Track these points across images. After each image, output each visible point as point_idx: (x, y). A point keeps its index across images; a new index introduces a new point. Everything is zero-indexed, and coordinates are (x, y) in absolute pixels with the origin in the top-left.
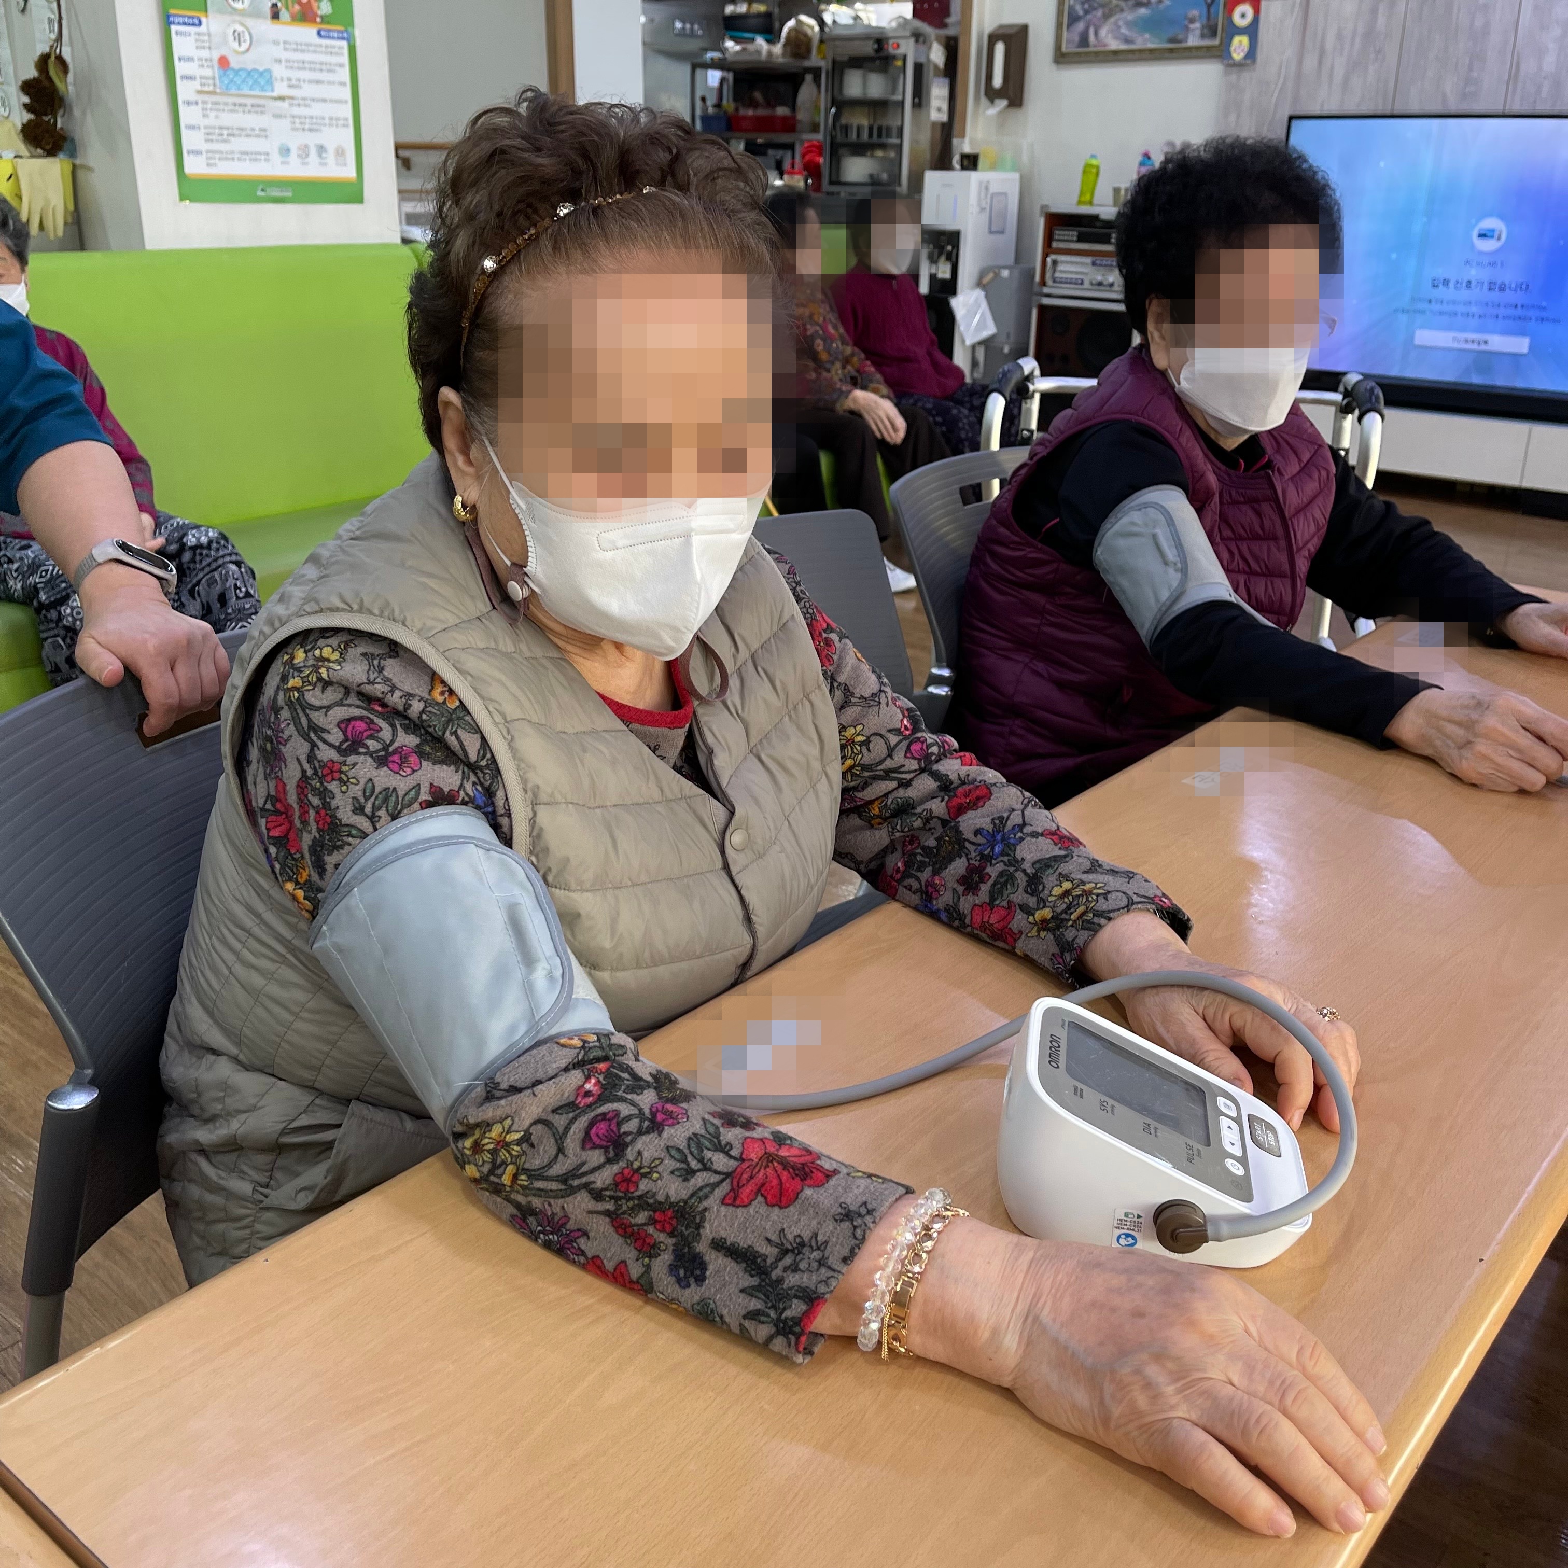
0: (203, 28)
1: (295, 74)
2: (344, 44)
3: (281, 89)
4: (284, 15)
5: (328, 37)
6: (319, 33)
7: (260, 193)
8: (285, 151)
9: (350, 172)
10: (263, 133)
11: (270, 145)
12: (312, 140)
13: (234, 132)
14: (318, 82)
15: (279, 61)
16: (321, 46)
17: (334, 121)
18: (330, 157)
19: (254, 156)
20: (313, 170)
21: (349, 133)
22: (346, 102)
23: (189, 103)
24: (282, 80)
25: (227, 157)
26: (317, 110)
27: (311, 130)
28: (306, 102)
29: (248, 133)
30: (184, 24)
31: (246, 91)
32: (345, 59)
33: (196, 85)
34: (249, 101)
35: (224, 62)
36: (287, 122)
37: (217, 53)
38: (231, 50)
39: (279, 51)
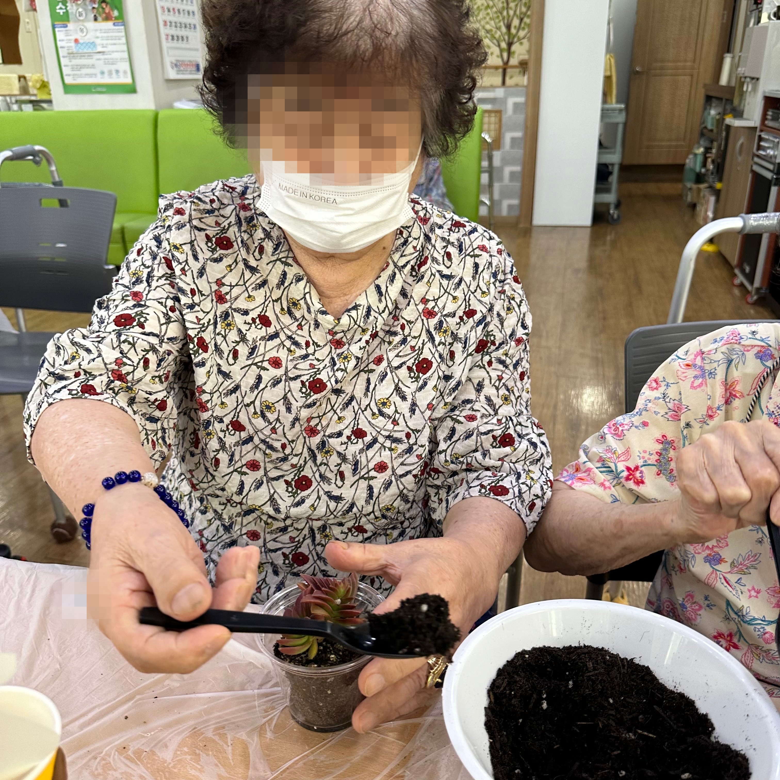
0: (68, 28)
1: (105, 42)
2: (123, 28)
3: (99, 49)
4: (100, 19)
5: (118, 25)
6: (114, 24)
8: (103, 73)
9: (129, 80)
10: (93, 66)
11: (97, 71)
12: (113, 68)
13: (81, 67)
14: (115, 44)
15: (97, 37)
16: (114, 30)
17: (121, 60)
18: (121, 74)
19: (90, 75)
20: (116, 80)
21: (128, 64)
22: (125, 52)
23: (64, 57)
24: (99, 45)
25: (81, 76)
26: (115, 55)
27: (112, 64)
28: (110, 52)
29: (88, 67)
30: (61, 27)
31: (85, 50)
32: (124, 33)
33: (65, 50)
34: (86, 55)
35: (76, 41)
36: (102, 62)
37: (73, 38)
38: (78, 36)
39: (98, 34)
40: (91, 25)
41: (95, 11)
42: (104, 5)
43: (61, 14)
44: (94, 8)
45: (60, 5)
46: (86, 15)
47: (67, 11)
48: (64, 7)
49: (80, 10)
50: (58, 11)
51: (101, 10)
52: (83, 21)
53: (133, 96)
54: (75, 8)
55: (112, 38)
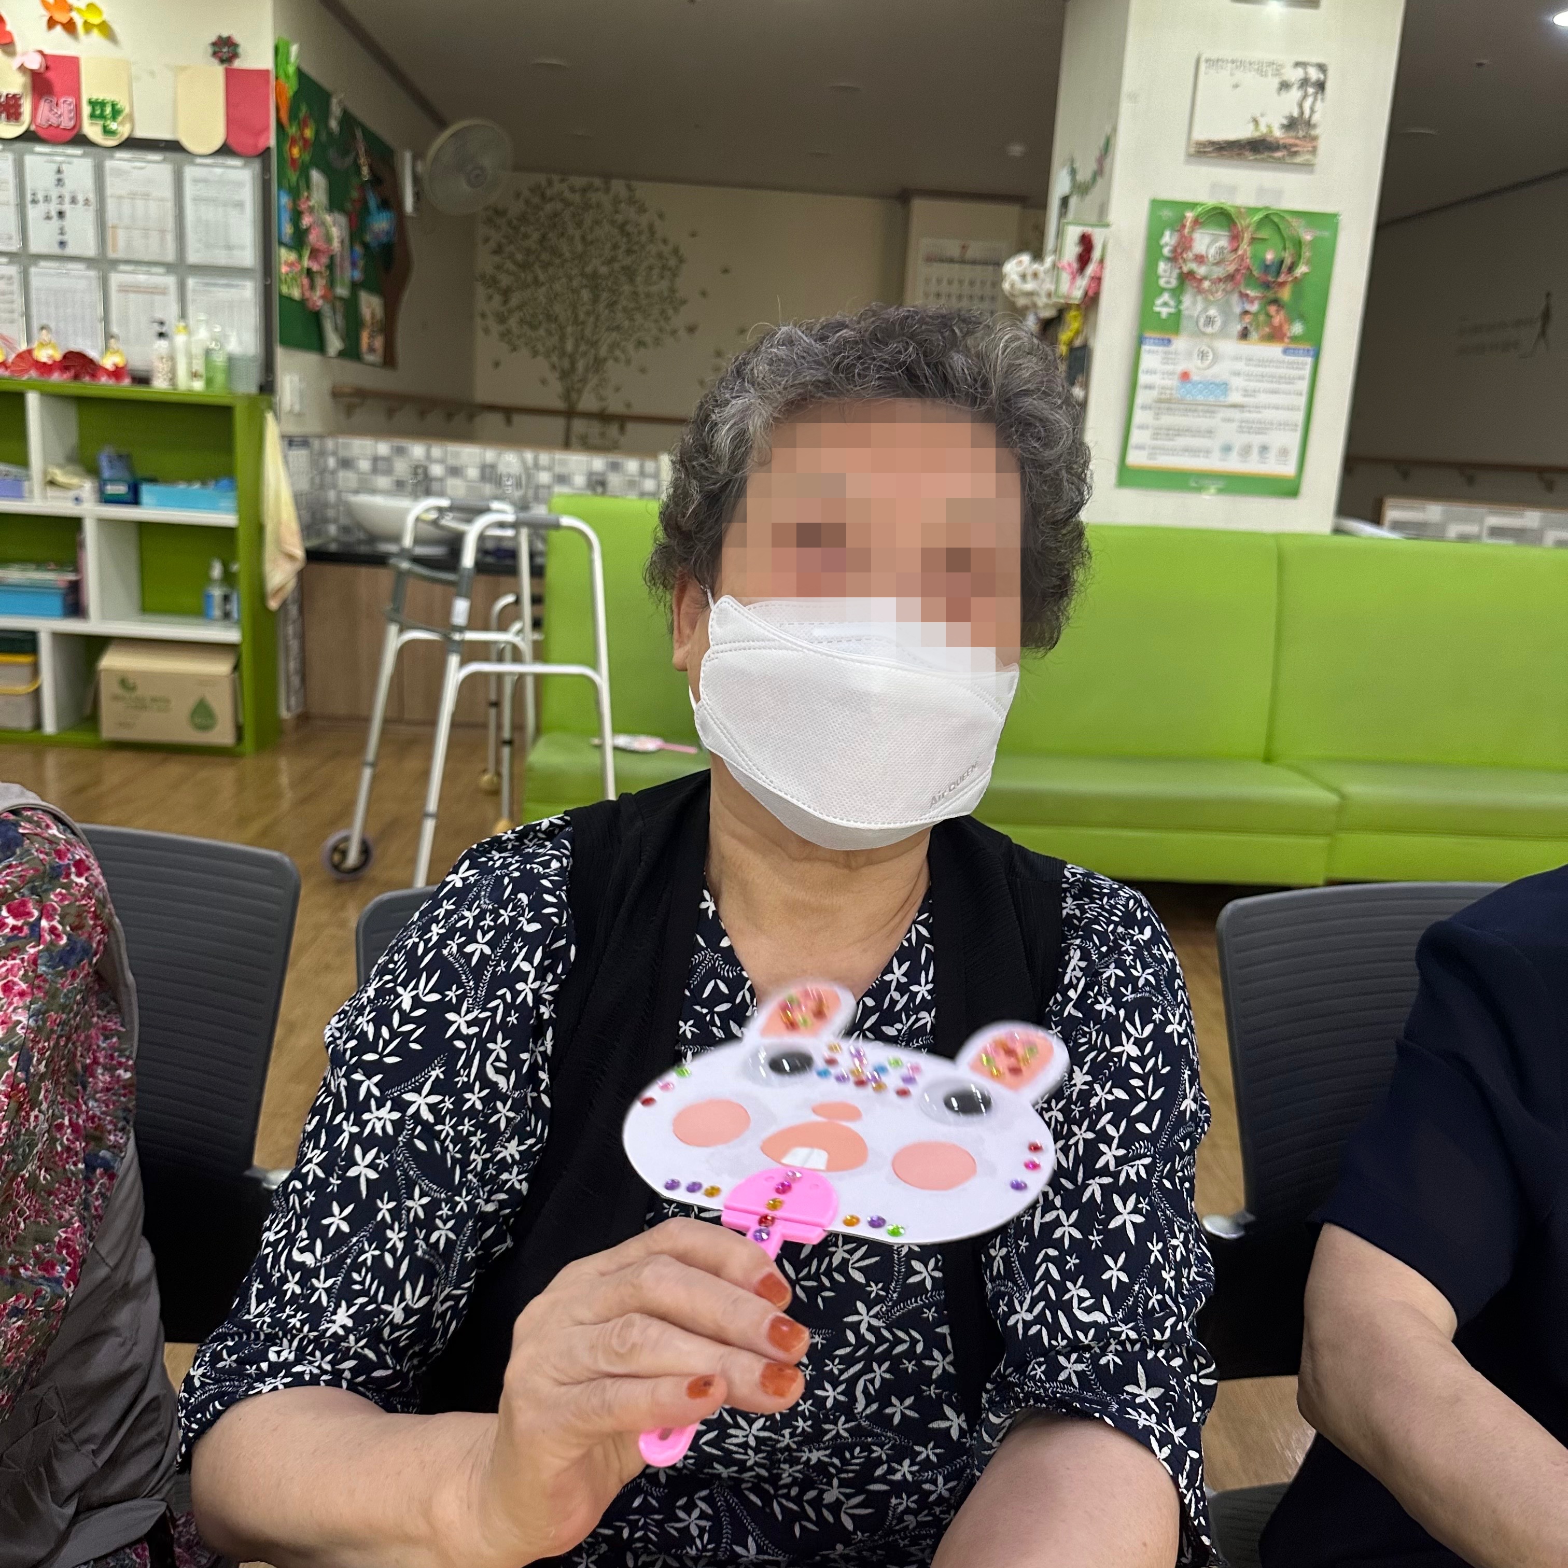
0: (1172, 348)
1: (1253, 385)
2: (1309, 360)
3: (1235, 397)
4: (1254, 335)
5: (1294, 354)
6: (1285, 351)
7: (1193, 485)
8: (1227, 449)
9: (1288, 469)
10: (1210, 433)
11: (1215, 444)
12: (1257, 440)
13: (1179, 432)
14: (1276, 392)
15: (1237, 374)
16: (1283, 362)
17: (1284, 425)
18: (1272, 455)
19: (1195, 452)
20: (1254, 466)
21: (1297, 436)
22: (1298, 409)
23: (1144, 407)
24: (1237, 389)
25: (1173, 451)
26: (1268, 415)
27: (1257, 433)
28: (1258, 408)
29: (1195, 433)
30: (1155, 344)
31: (1200, 398)
32: (1307, 372)
33: (1154, 394)
34: (1200, 408)
35: (1185, 376)
36: (1234, 426)
37: (1180, 368)
38: (1194, 366)
39: (1240, 366)
40: (1230, 346)
41: (1248, 319)
42: (1272, 309)
43: (1164, 316)
44: (1246, 312)
45: (1166, 297)
46: (1225, 324)
47: (1179, 312)
48: (1172, 303)
49: (1212, 312)
50: (1157, 309)
51: (1262, 318)
52: (1213, 336)
53: (1288, 504)
54: (1200, 306)
55: (1272, 378)
